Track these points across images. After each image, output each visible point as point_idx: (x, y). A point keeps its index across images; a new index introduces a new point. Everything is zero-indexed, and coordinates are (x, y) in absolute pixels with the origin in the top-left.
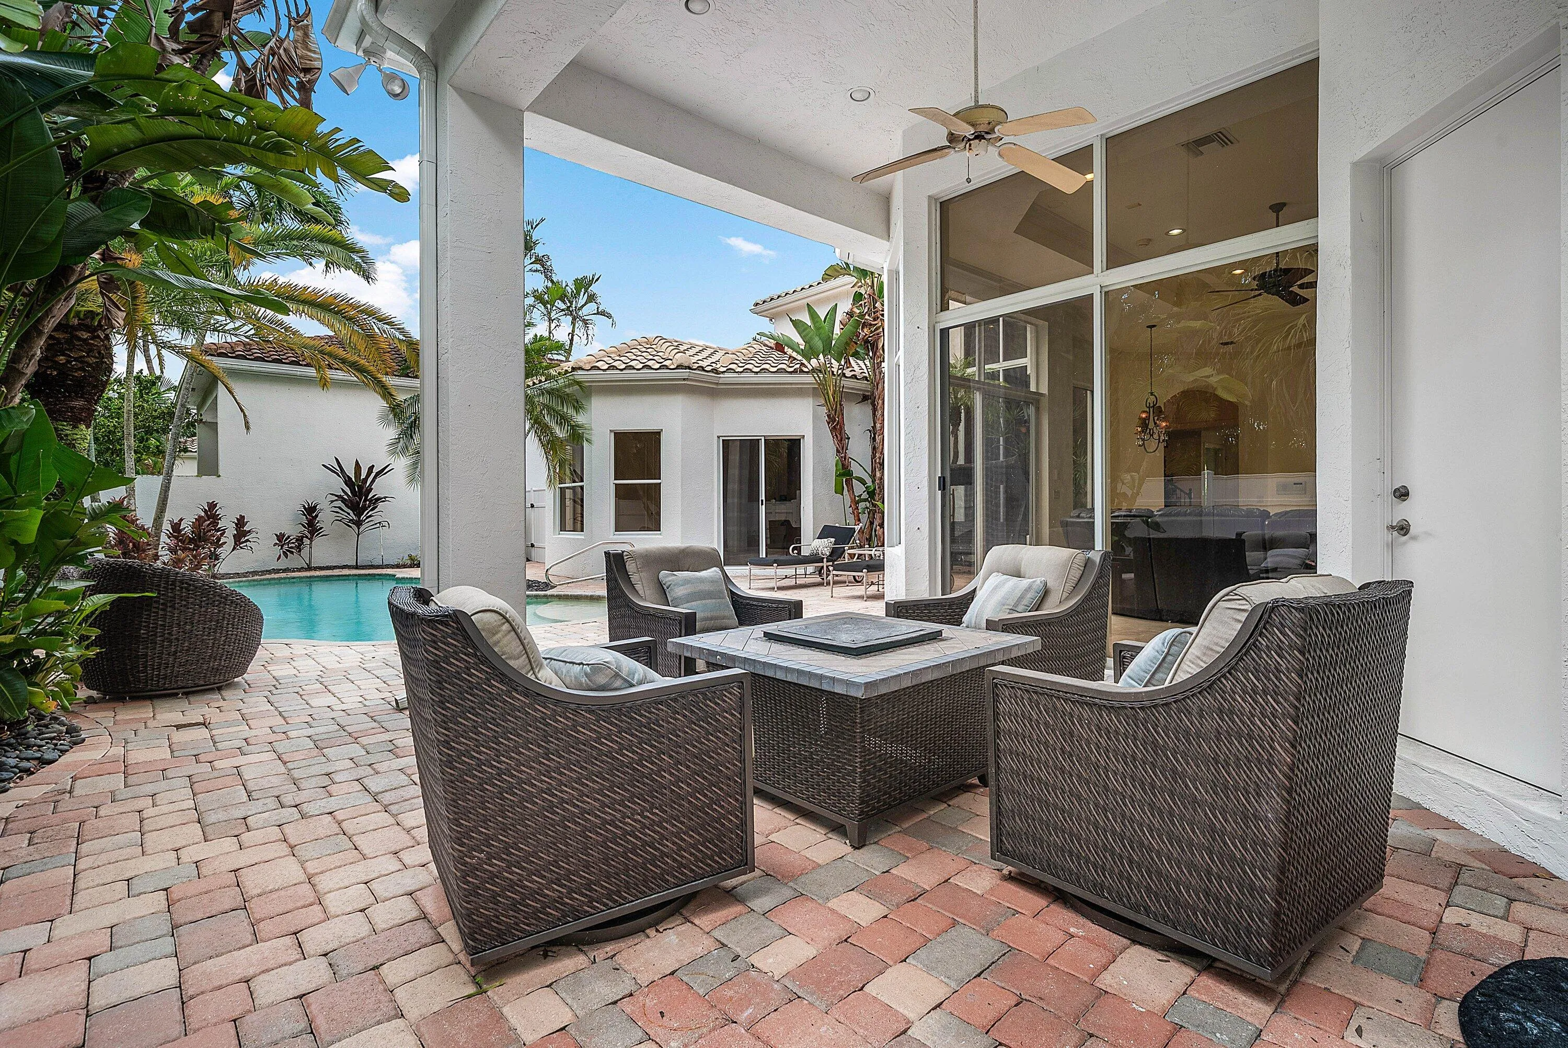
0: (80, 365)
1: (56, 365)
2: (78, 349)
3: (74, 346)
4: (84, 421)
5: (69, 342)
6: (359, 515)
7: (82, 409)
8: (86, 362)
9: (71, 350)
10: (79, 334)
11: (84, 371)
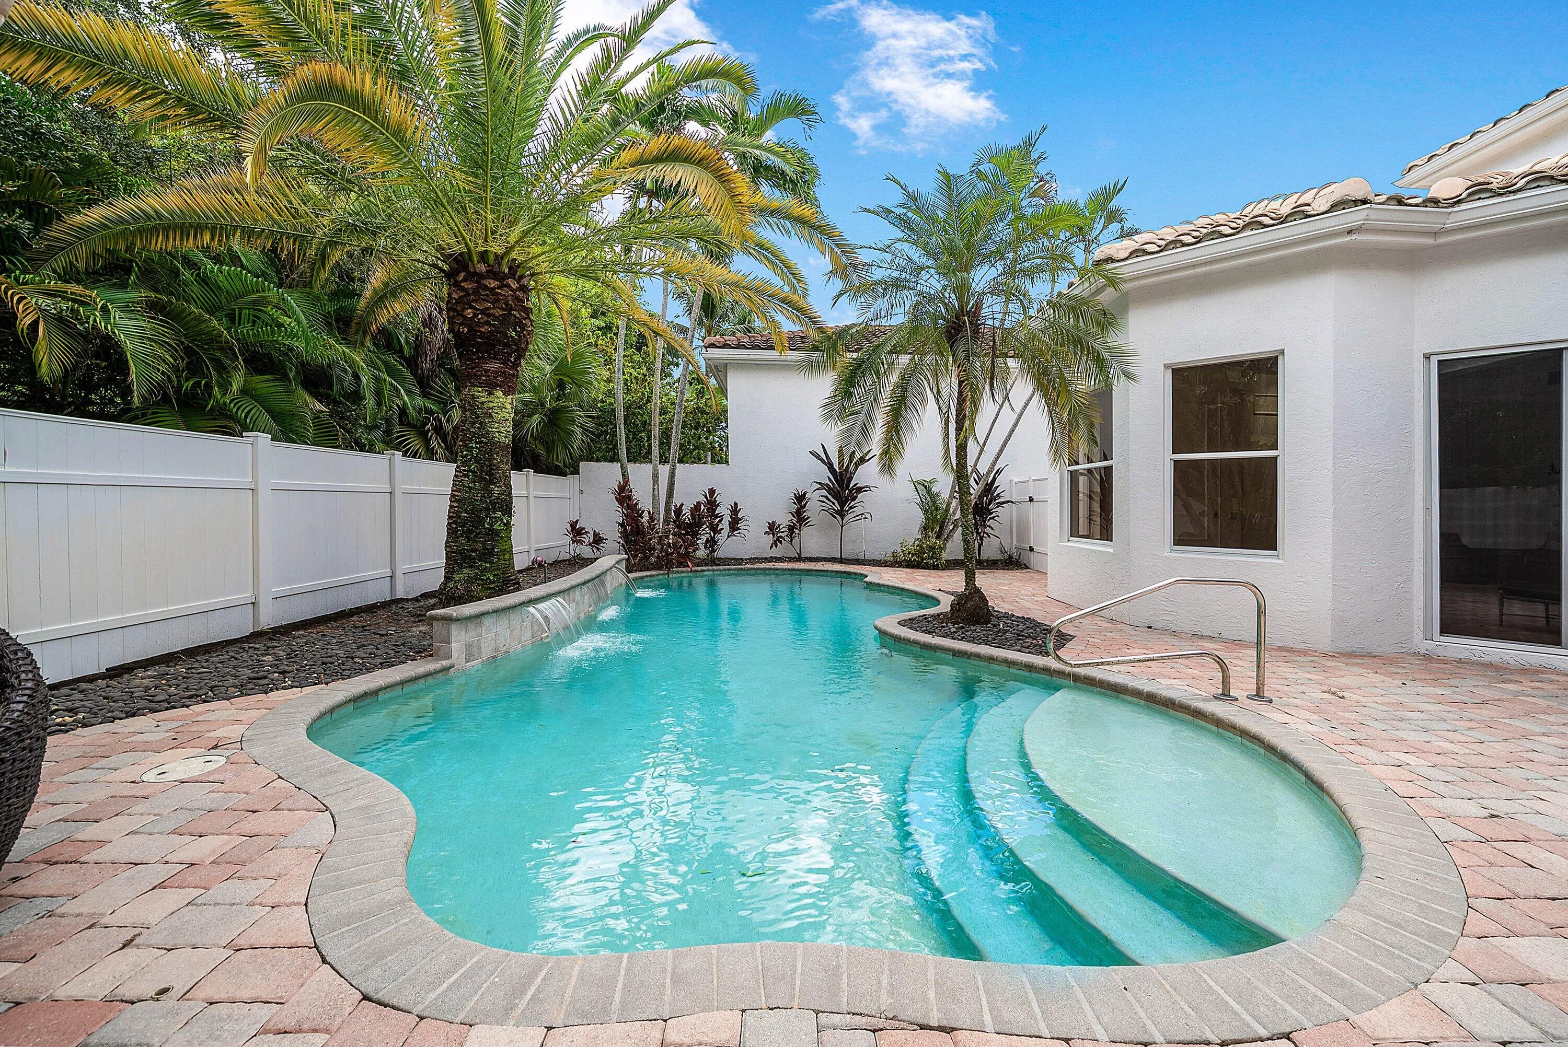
0: (485, 319)
1: (466, 321)
2: (484, 300)
3: (480, 295)
4: (501, 387)
5: (476, 292)
6: (842, 504)
7: (497, 372)
8: (493, 315)
9: (475, 301)
10: (486, 282)
11: (491, 325)
